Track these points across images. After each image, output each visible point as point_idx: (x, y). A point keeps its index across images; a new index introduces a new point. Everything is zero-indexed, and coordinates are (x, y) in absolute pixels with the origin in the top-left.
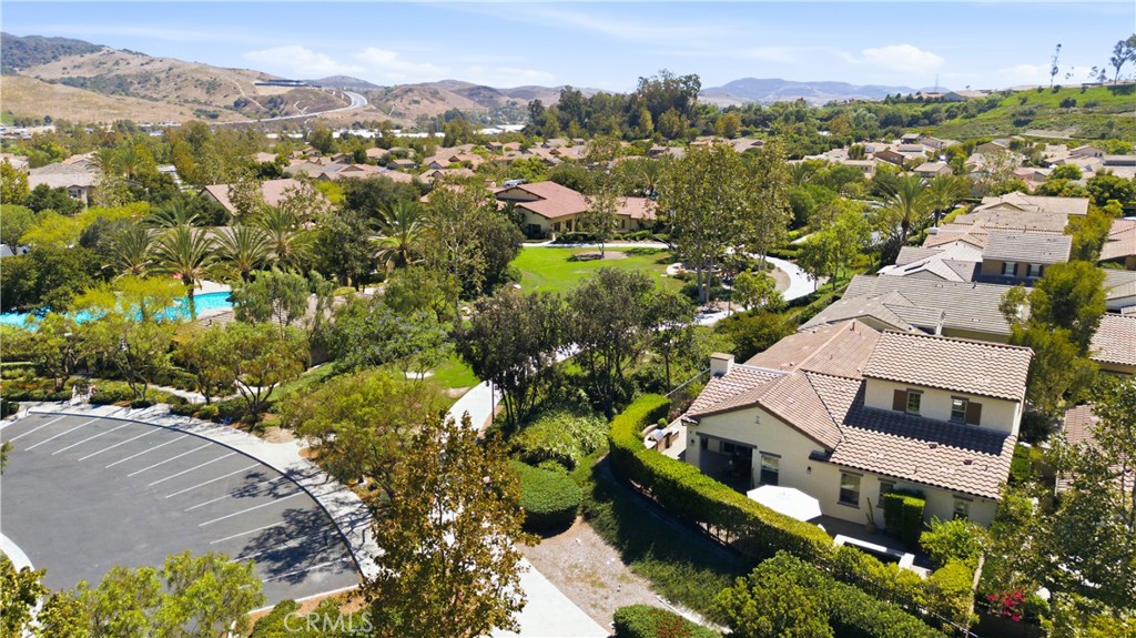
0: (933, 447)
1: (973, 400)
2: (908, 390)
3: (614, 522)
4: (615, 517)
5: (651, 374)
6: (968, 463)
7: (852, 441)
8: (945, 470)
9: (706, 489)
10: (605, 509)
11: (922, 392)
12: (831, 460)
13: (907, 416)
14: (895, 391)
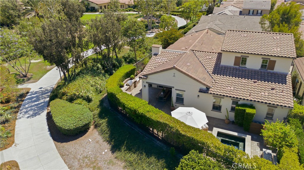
0: (255, 82)
1: (272, 59)
2: (242, 56)
3: (108, 129)
4: (108, 127)
5: (129, 56)
6: (273, 89)
7: (217, 81)
8: (263, 93)
9: (151, 114)
10: (104, 122)
11: (248, 57)
12: (209, 92)
13: (240, 68)
14: (236, 57)
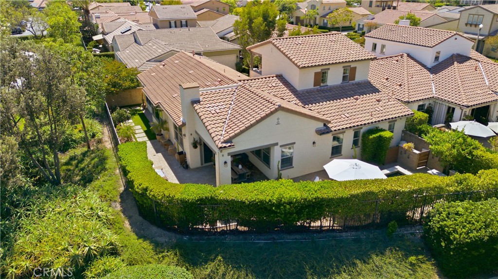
0: (357, 99)
1: (353, 65)
2: (322, 70)
6: (378, 101)
11: (329, 69)
12: (332, 129)
13: (322, 88)
14: (315, 73)
